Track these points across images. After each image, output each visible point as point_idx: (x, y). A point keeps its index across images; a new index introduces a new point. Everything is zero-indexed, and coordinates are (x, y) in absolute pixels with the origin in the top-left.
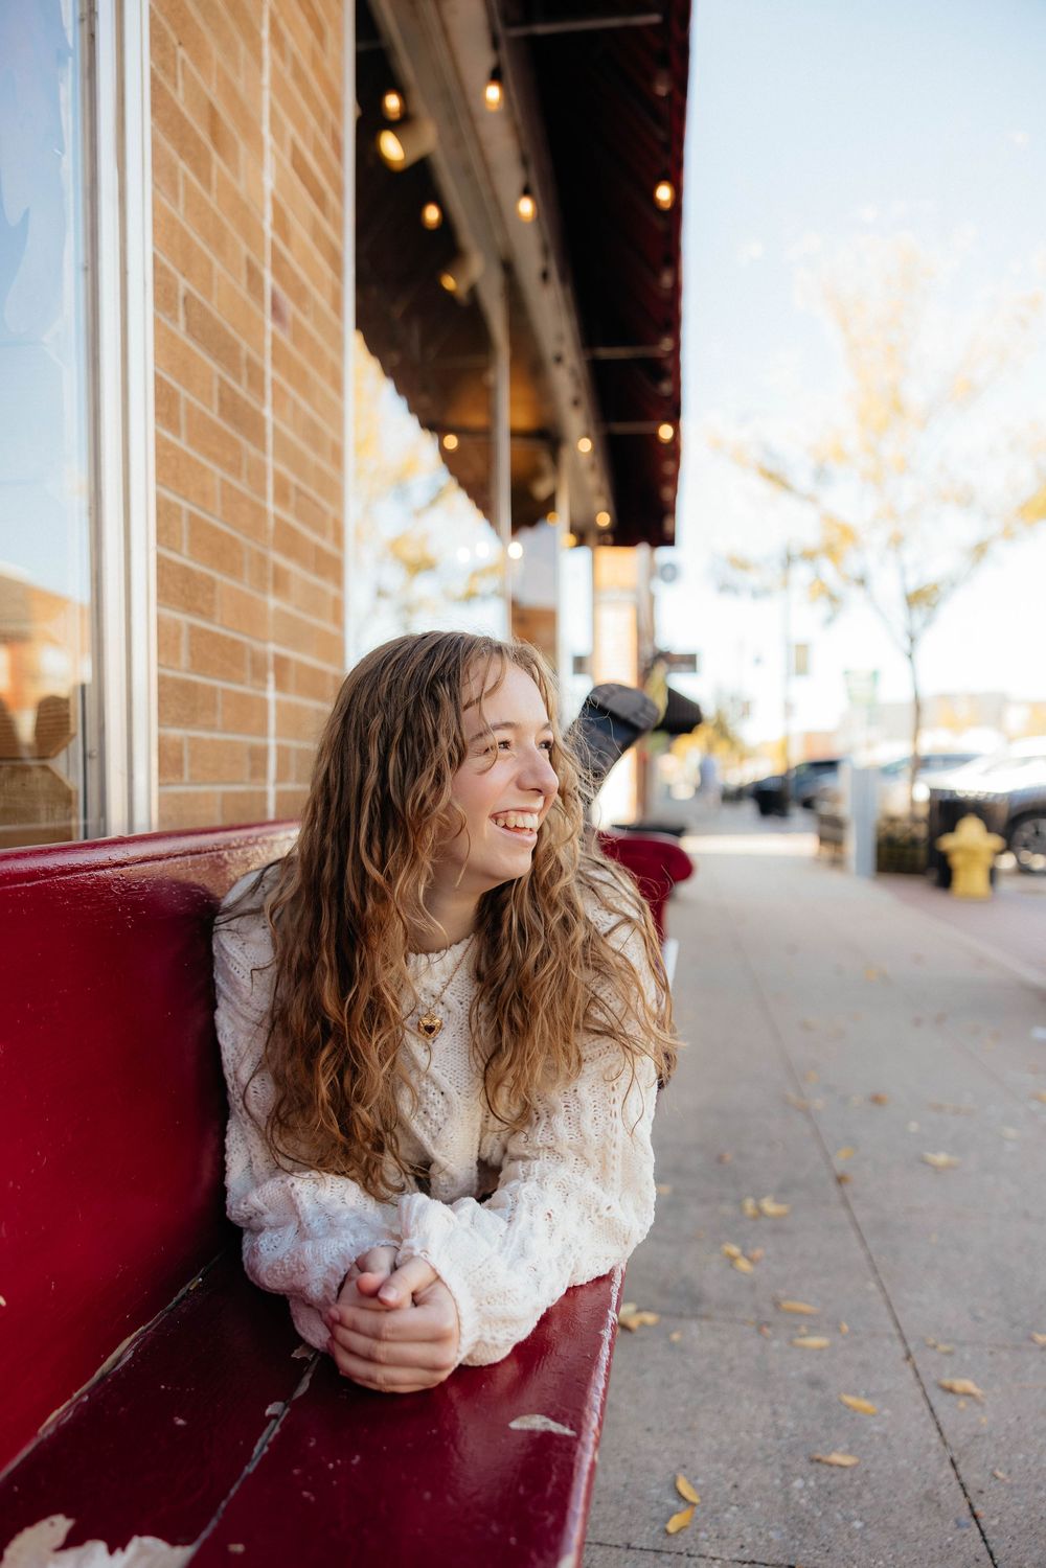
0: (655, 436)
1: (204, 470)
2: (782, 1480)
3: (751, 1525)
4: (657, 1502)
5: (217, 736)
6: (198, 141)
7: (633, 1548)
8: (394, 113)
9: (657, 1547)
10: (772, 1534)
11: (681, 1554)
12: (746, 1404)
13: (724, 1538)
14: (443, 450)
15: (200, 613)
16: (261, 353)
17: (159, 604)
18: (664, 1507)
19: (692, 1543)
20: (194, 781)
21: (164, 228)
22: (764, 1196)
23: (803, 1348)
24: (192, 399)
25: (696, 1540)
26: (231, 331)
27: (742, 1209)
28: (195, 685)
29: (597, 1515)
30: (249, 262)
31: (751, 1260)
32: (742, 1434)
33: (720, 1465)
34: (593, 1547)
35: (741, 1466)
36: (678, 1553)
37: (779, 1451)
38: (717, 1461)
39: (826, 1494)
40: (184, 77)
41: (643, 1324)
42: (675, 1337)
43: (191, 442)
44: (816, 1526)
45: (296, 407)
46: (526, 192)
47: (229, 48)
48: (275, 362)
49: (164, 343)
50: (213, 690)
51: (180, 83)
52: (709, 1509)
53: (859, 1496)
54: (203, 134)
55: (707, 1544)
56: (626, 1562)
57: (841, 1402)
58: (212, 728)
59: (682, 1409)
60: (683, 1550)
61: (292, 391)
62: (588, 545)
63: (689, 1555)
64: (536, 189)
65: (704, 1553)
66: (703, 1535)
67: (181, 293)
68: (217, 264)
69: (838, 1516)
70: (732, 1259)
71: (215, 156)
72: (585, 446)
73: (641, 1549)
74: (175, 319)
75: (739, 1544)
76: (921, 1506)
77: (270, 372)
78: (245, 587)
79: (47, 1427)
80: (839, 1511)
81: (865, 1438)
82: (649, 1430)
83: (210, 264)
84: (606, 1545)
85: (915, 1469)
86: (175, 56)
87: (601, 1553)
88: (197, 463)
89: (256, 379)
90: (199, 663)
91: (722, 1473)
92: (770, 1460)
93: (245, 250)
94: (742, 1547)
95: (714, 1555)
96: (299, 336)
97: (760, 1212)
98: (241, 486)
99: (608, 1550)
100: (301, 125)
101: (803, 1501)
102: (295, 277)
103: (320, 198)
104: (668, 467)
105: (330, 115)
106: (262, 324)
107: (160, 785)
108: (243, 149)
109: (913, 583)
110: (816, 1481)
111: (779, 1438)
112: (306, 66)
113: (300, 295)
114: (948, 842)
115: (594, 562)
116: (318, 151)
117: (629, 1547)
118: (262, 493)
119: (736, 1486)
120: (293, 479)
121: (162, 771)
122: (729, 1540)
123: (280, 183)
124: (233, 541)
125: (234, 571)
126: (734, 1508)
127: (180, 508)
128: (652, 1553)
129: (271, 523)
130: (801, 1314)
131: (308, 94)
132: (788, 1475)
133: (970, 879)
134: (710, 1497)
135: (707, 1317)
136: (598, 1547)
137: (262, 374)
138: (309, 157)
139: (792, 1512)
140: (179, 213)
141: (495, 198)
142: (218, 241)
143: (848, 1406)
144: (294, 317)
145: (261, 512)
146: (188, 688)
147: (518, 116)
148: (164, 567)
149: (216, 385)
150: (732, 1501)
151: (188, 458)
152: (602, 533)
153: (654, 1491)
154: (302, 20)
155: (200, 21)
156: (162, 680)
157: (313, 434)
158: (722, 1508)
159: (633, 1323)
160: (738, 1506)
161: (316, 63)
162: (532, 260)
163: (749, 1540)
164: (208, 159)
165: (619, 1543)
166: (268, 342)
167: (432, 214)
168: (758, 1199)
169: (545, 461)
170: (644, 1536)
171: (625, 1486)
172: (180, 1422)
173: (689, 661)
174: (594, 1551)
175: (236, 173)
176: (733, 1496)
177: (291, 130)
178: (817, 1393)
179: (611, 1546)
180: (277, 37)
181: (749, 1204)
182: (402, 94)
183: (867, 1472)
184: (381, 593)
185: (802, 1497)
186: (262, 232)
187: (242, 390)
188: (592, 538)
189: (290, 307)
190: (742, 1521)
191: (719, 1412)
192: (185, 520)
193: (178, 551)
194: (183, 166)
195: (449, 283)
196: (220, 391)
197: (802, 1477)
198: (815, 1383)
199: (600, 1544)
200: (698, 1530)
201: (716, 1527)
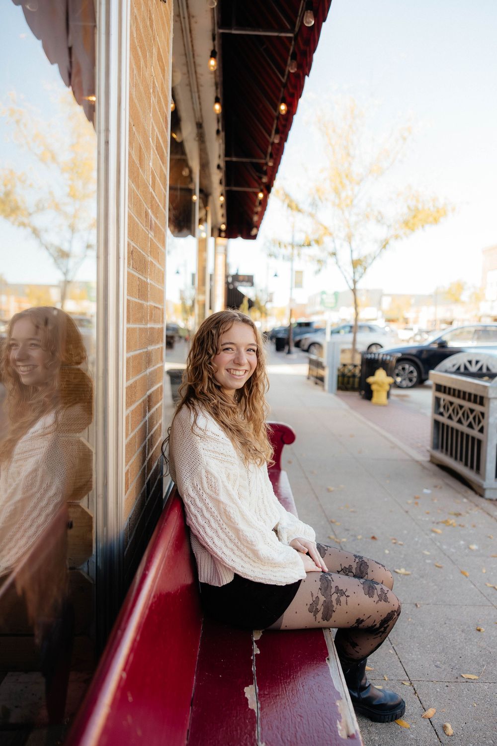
46: (217, 101)
64: (221, 101)
109: (355, 257)
114: (371, 380)
133: (380, 396)
162: (212, 126)
173: (249, 280)
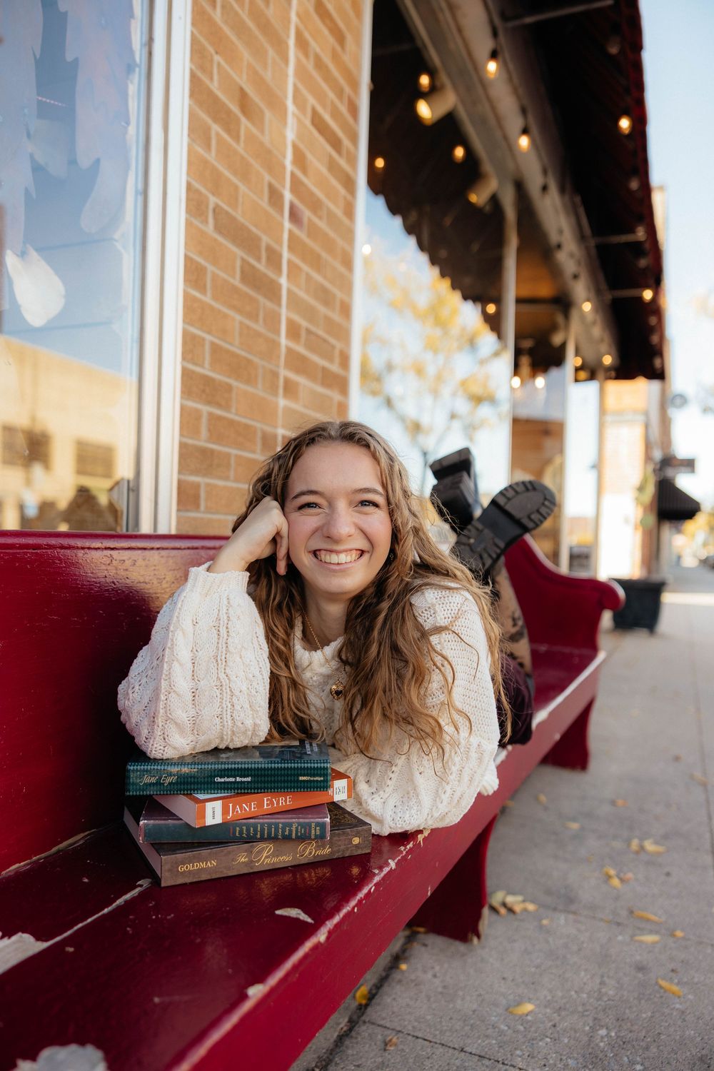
0: (640, 299)
1: (225, 316)
2: (590, 1027)
3: (556, 1053)
4: (493, 1026)
5: (230, 484)
6: (229, 112)
7: (465, 1052)
8: (425, 88)
9: (482, 1054)
10: (570, 1062)
11: (498, 1062)
12: (583, 974)
13: (533, 1057)
14: (484, 313)
15: (219, 405)
16: (280, 242)
17: (182, 398)
18: (497, 1030)
19: (509, 1056)
20: (208, 510)
21: (197, 166)
22: (646, 839)
23: (641, 942)
24: (218, 272)
25: (512, 1055)
26: (253, 229)
27: (629, 845)
28: (212, 451)
29: (447, 1026)
30: (271, 186)
31: (622, 880)
32: (573, 993)
33: (548, 1011)
34: (437, 1046)
35: (563, 1013)
36: (495, 1061)
37: (596, 1008)
38: (546, 1007)
39: (621, 1043)
40: (219, 72)
41: (525, 910)
42: (545, 922)
43: (215, 298)
44: (606, 1062)
45: (308, 278)
46: (525, 131)
47: (259, 53)
48: (290, 248)
49: (194, 238)
50: (228, 455)
51: (216, 77)
52: (529, 1037)
53: (647, 1048)
54: (235, 109)
55: (520, 1059)
56: (457, 1059)
57: (657, 983)
58: (227, 478)
59: (533, 970)
60: (500, 1059)
61: (305, 268)
62: (597, 380)
63: (503, 1063)
65: (515, 1064)
66: (518, 1052)
67: (211, 206)
68: (243, 188)
69: (626, 1059)
70: (609, 877)
71: (243, 120)
72: (587, 307)
73: (471, 1053)
74: (206, 222)
75: (543, 1063)
76: (694, 1064)
77: (286, 255)
78: (259, 391)
79: (10, 871)
80: (627, 1056)
81: (667, 1011)
82: (504, 979)
83: (236, 188)
84: (446, 1046)
85: (699, 1039)
86: (212, 61)
87: (441, 1050)
88: (219, 311)
89: (274, 259)
90: (215, 436)
91: (547, 1015)
92: (586, 1013)
93: (267, 178)
94: (545, 1065)
95: (521, 1067)
96: (314, 232)
97: (642, 848)
98: (259, 327)
99: (447, 1049)
100: (320, 96)
101: (602, 1044)
102: (312, 194)
103: (336, 144)
104: (653, 320)
105: (347, 90)
106: (282, 225)
107: (178, 510)
108: (268, 114)
110: (616, 1033)
111: (598, 1000)
112: (327, 60)
113: (316, 206)
115: (602, 392)
116: (335, 114)
117: (462, 1050)
118: (278, 332)
119: (554, 1026)
120: (304, 324)
121: (179, 502)
122: (536, 1059)
123: (300, 135)
124: (249, 361)
125: (250, 380)
126: (548, 1040)
127: (204, 339)
128: (477, 1058)
129: (283, 350)
130: (648, 920)
131: (328, 77)
132: (597, 1024)
134: (533, 1029)
135: (574, 913)
136: (440, 1046)
137: (280, 256)
138: (327, 117)
139: (590, 1050)
140: (212, 157)
141: (506, 138)
142: (244, 172)
143: (661, 987)
144: (310, 220)
145: (276, 344)
146: (205, 454)
147: (516, 81)
148: (187, 375)
149: (238, 263)
150: (549, 1035)
151: (212, 309)
152: (608, 369)
153: (493, 1018)
154: (326, 32)
155: (234, 38)
156: (182, 446)
157: (325, 297)
158: (539, 1038)
159: (517, 908)
160: (551, 1038)
161: (335, 56)
162: (535, 177)
163: (551, 1062)
164: (238, 122)
165: (456, 1046)
166: (286, 236)
167: (459, 152)
168: (642, 839)
169: (560, 319)
170: (476, 1045)
171: (474, 1011)
172: (86, 880)
173: (689, 464)
174: (437, 1048)
175: (262, 132)
176: (550, 1031)
177: (311, 101)
178: (640, 975)
179: (449, 1047)
180: (302, 43)
181: (635, 844)
182: (432, 74)
183: (660, 1034)
184: (453, 416)
185: (602, 1041)
186: (284, 167)
187: (261, 267)
188: (601, 375)
189: (307, 214)
190: (551, 1049)
191: (560, 976)
192: (207, 347)
193: (202, 366)
194: (216, 128)
195: (473, 198)
196: (242, 267)
197: (607, 1028)
198: (641, 968)
199: (443, 1045)
200: (516, 1049)
201: (530, 1050)
